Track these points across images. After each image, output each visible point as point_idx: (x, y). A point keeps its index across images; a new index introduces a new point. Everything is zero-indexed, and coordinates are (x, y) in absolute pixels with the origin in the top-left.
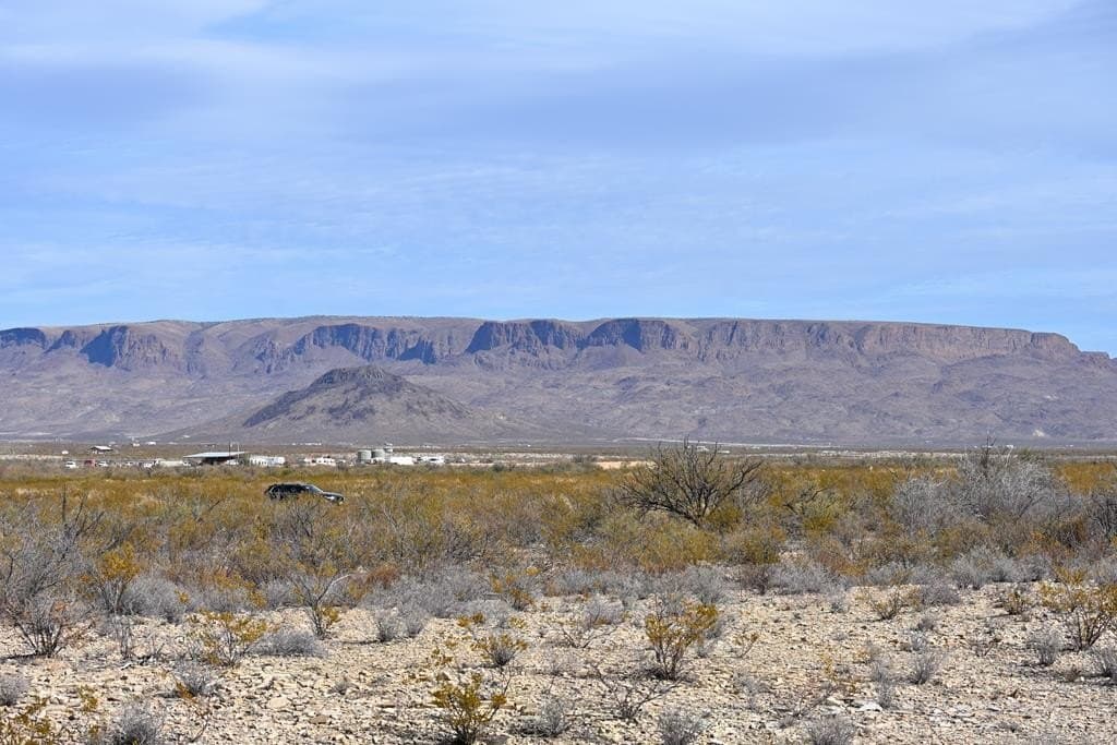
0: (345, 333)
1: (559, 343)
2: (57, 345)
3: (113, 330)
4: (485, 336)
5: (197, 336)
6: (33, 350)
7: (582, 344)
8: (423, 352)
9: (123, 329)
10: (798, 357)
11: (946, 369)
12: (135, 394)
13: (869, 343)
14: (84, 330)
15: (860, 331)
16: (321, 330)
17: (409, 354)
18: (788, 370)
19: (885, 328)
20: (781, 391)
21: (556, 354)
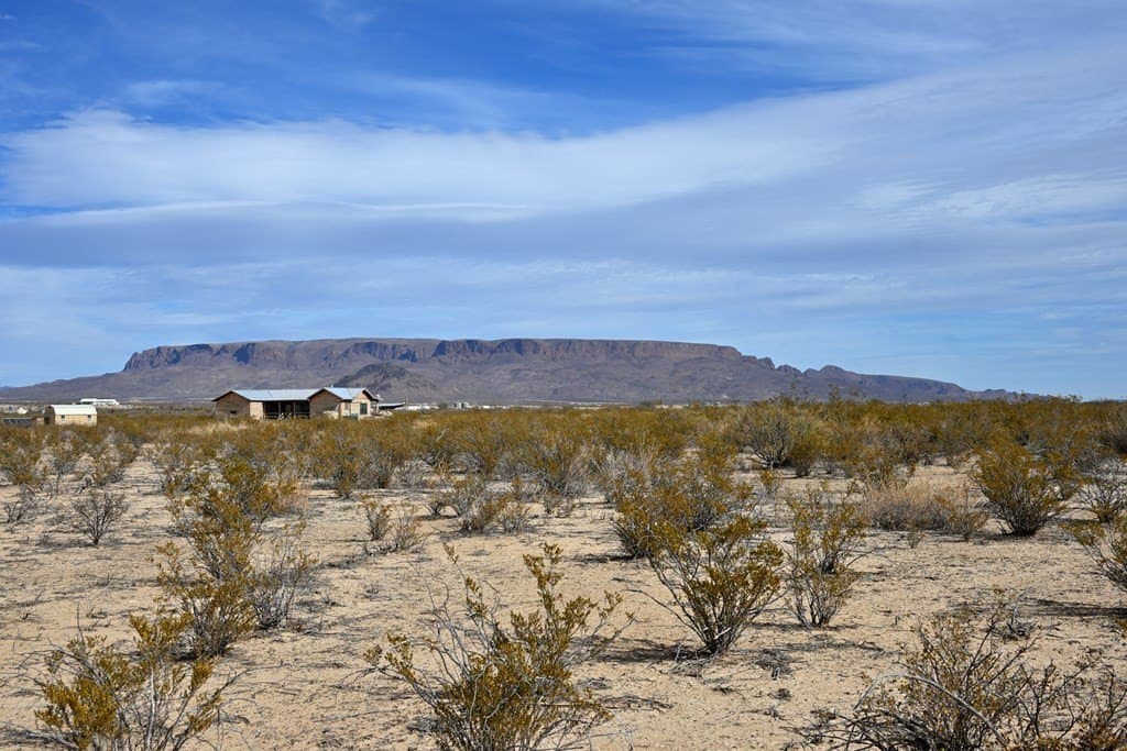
0: (370, 346)
1: (480, 352)
2: (218, 353)
3: (248, 345)
4: (442, 347)
5: (292, 348)
6: (206, 356)
7: (492, 352)
8: (410, 356)
9: (254, 344)
10: (602, 359)
11: (676, 364)
12: (261, 378)
13: (638, 350)
14: (233, 345)
15: (633, 345)
16: (357, 345)
17: (403, 357)
18: (598, 365)
19: (646, 343)
20: (592, 375)
21: (479, 357)
